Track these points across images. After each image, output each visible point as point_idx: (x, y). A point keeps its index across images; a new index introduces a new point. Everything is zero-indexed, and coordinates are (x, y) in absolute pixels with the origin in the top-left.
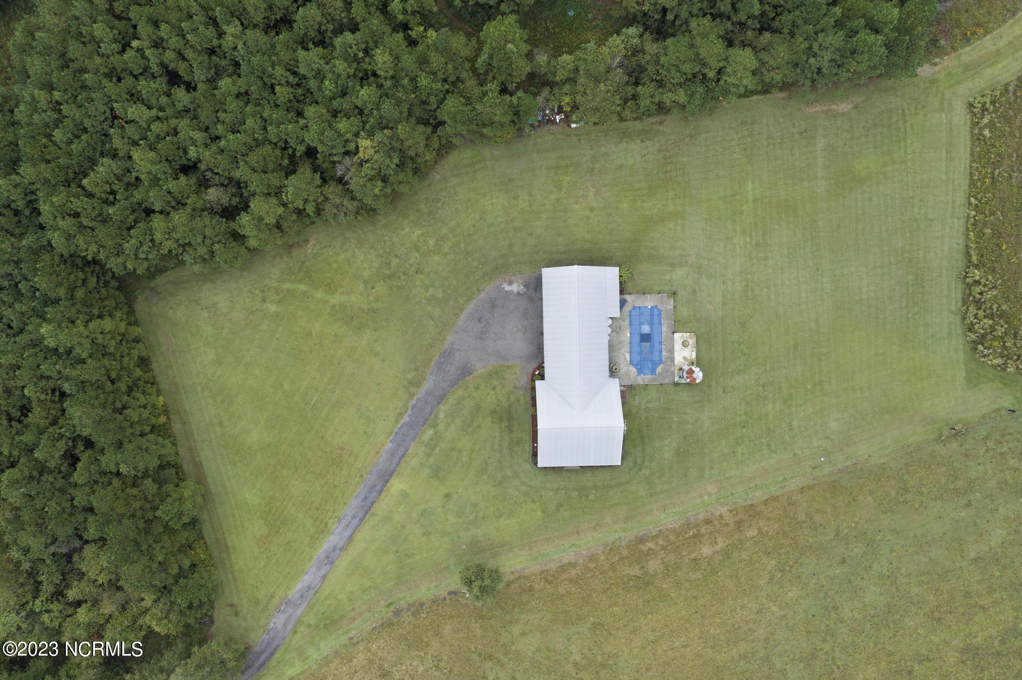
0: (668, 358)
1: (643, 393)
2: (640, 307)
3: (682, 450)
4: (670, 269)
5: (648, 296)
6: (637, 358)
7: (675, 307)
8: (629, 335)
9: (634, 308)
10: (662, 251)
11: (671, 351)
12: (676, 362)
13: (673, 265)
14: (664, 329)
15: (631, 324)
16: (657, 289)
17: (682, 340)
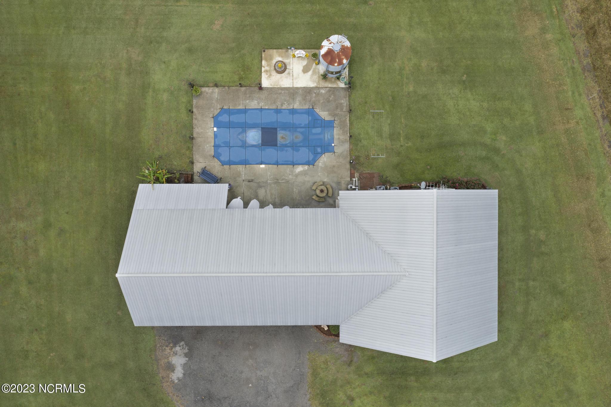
0: (304, 99)
1: (365, 142)
2: (216, 146)
3: (464, 78)
4: (151, 93)
5: (197, 131)
6: (304, 153)
7: (216, 85)
8: (263, 166)
9: (217, 156)
10: (121, 106)
11: (292, 92)
12: (312, 85)
13: (145, 88)
14: (254, 104)
15: (245, 162)
16: (184, 115)
17: (274, 73)
